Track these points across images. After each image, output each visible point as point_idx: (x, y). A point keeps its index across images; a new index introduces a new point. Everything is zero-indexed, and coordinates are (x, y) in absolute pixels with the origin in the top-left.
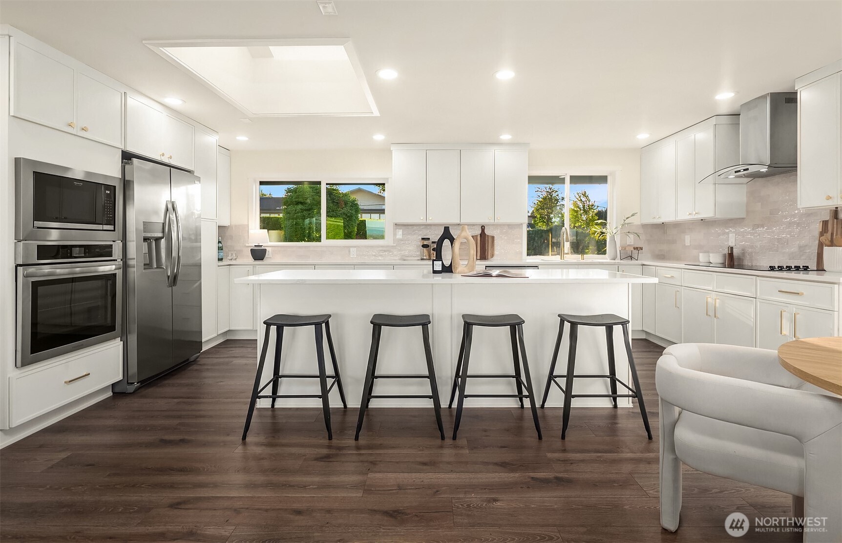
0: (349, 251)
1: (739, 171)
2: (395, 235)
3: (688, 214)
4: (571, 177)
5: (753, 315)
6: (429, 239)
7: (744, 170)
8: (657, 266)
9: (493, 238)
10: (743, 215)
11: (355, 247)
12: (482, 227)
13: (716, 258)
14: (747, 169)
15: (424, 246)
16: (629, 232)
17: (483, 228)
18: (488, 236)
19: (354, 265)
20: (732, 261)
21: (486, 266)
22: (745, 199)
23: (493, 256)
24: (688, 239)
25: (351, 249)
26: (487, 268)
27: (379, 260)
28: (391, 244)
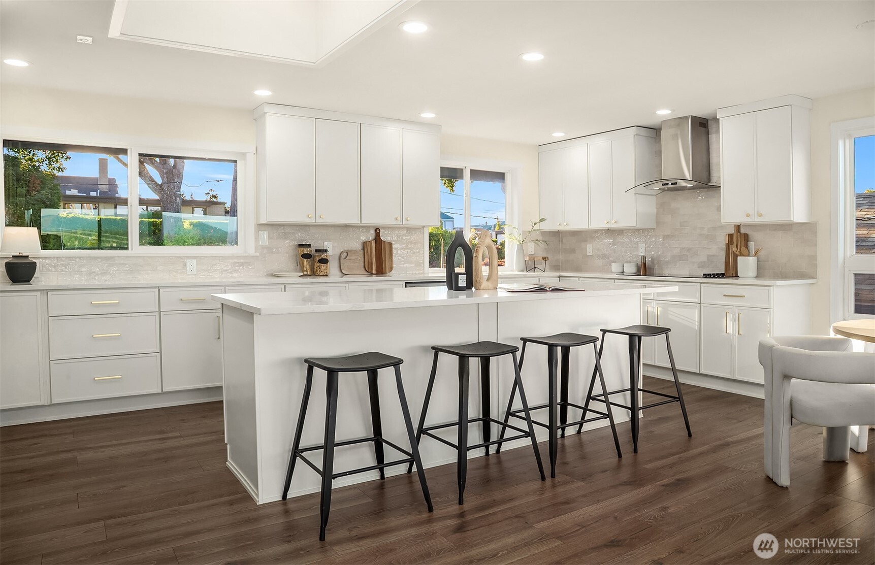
0: (185, 265)
1: (667, 184)
2: (257, 239)
3: (606, 222)
4: (472, 171)
5: (697, 319)
6: (309, 245)
7: (672, 184)
8: (580, 277)
9: (391, 244)
10: (653, 225)
11: (194, 258)
12: (376, 229)
13: (630, 268)
14: (676, 183)
15: (305, 256)
16: (537, 240)
17: (377, 231)
18: (384, 242)
19: (225, 286)
20: (645, 270)
21: (406, 283)
22: (655, 210)
23: (391, 269)
24: (590, 249)
25: (188, 262)
26: (407, 285)
27: (235, 278)
28: (252, 252)
